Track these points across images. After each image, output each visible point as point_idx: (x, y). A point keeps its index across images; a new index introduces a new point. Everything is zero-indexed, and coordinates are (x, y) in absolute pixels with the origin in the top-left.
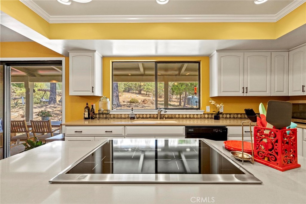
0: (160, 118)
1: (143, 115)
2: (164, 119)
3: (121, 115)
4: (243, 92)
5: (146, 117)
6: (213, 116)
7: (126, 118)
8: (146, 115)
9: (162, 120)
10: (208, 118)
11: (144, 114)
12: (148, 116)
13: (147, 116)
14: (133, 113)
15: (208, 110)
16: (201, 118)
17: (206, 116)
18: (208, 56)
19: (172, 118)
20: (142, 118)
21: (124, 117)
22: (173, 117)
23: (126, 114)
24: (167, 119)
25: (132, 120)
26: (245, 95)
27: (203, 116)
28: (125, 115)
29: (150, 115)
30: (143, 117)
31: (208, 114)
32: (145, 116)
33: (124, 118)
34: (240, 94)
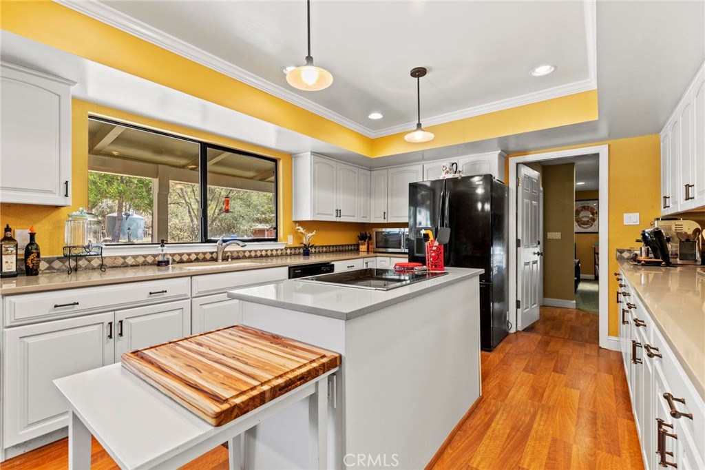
0: (223, 260)
1: (181, 255)
2: (230, 260)
3: (124, 258)
4: (337, 216)
5: (189, 258)
6: (301, 251)
7: (138, 265)
8: (189, 254)
9: (225, 262)
10: (291, 254)
11: (183, 254)
12: (193, 257)
13: (191, 257)
14: (164, 252)
15: (291, 241)
16: (282, 255)
17: (289, 251)
18: (291, 155)
19: (238, 258)
20: (178, 263)
21: (134, 263)
22: (241, 256)
23: (138, 256)
24: (234, 261)
25: (163, 268)
26: (338, 220)
27: (284, 252)
28: (135, 257)
29: (197, 254)
30: (181, 259)
31: (291, 248)
32: (185, 258)
33: (132, 266)
34: (333, 218)
